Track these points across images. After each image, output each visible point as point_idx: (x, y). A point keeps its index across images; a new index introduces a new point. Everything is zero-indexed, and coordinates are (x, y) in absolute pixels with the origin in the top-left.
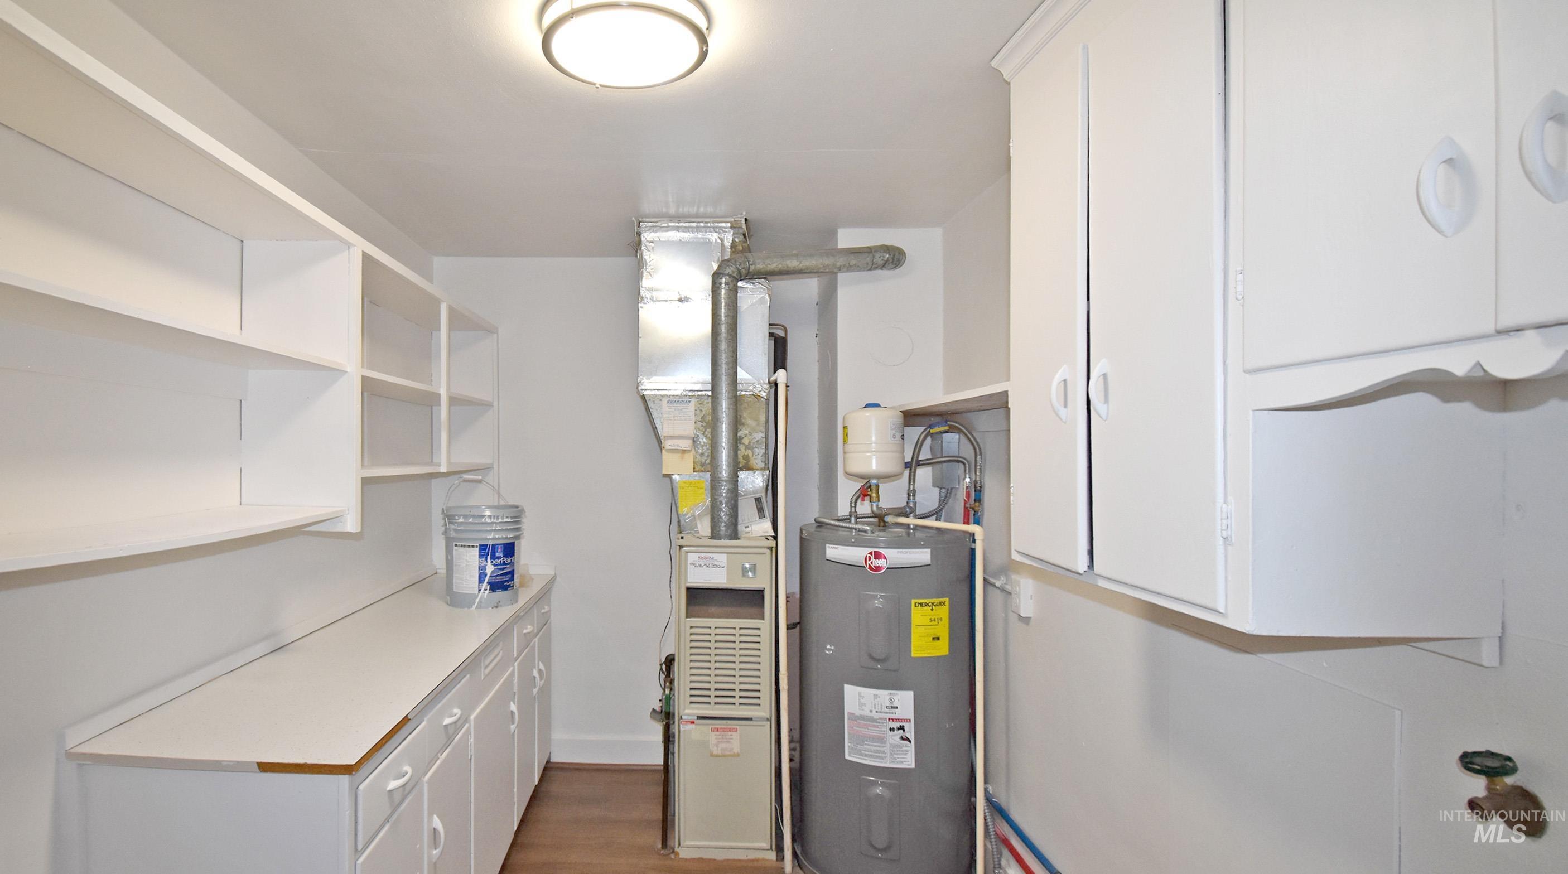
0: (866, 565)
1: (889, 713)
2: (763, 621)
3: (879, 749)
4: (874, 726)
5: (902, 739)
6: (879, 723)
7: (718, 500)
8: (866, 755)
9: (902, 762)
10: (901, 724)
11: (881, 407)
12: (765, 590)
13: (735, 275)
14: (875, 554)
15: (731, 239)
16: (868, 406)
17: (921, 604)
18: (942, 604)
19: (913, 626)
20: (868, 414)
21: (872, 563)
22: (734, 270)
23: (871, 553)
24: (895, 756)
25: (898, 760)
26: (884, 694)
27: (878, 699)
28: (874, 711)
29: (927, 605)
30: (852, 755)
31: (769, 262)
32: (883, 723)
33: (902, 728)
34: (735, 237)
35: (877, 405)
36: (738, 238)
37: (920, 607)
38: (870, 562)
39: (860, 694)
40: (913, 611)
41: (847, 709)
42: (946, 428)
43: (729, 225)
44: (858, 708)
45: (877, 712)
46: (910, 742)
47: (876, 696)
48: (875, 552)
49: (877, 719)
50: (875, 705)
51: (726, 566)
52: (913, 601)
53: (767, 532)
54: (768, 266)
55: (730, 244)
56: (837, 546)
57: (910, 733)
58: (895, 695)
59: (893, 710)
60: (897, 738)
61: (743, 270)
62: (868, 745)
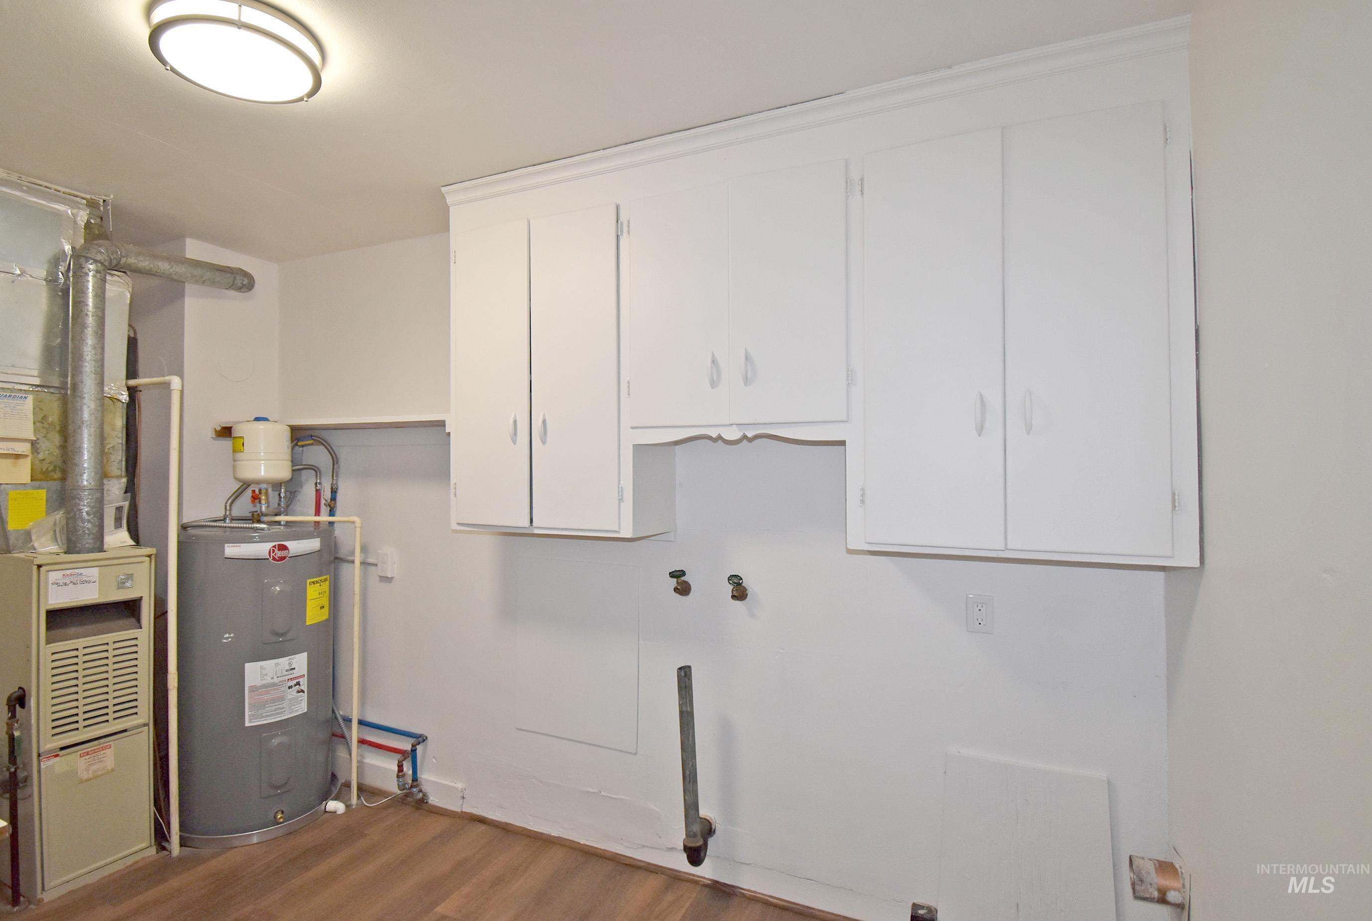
0: (270, 557)
1: (288, 675)
2: (141, 630)
3: (279, 706)
4: (276, 689)
5: (298, 692)
6: (280, 685)
7: (83, 511)
8: (267, 716)
9: (297, 711)
10: (297, 681)
11: (269, 421)
12: (143, 598)
13: (106, 264)
14: (278, 547)
15: (86, 218)
16: (257, 419)
17: (313, 582)
18: (325, 580)
19: (308, 601)
20: (261, 427)
21: (275, 554)
22: (106, 258)
23: (274, 547)
24: (293, 707)
25: (295, 709)
26: (284, 662)
27: (279, 666)
28: (275, 677)
29: (317, 582)
30: (253, 721)
31: (142, 259)
32: (282, 685)
33: (298, 684)
34: (91, 218)
35: (266, 419)
36: (94, 219)
37: (313, 585)
38: (273, 554)
39: (261, 668)
40: (308, 587)
41: (248, 684)
42: (311, 442)
43: (85, 202)
44: (260, 679)
45: (278, 677)
46: (304, 692)
47: (277, 665)
48: (279, 545)
49: (277, 683)
50: (276, 671)
51: (97, 581)
52: (308, 581)
53: (125, 542)
54: (140, 262)
55: (83, 224)
56: (238, 545)
57: (304, 687)
58: (293, 659)
59: (291, 672)
60: (294, 693)
61: (115, 260)
62: (269, 707)
